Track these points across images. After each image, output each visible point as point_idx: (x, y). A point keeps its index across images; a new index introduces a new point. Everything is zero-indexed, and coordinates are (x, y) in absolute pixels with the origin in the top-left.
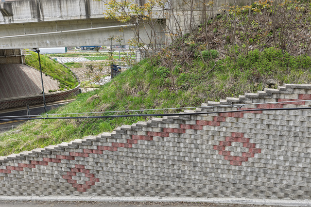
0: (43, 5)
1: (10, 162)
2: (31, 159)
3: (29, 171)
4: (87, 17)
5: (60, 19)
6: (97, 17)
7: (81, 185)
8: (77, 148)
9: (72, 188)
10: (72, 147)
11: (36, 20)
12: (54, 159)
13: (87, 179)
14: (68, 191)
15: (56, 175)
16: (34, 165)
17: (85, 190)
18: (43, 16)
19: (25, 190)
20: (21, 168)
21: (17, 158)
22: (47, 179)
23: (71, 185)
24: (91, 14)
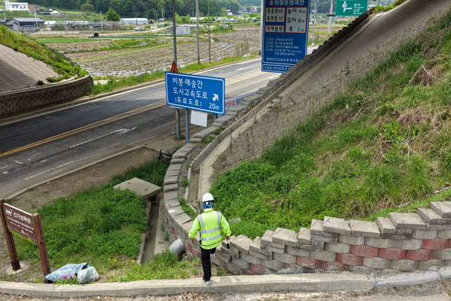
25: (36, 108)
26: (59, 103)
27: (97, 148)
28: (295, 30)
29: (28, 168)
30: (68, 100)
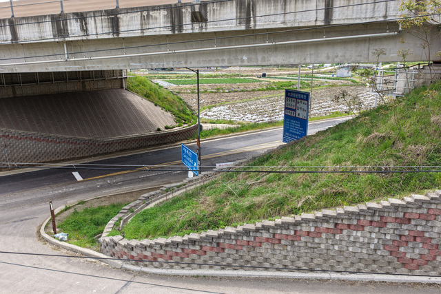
0: (258, 6)
1: (304, 225)
2: (339, 222)
3: (332, 238)
4: (325, 23)
5: (282, 26)
6: (342, 22)
7: (413, 259)
8: (420, 207)
9: (396, 263)
10: (413, 206)
11: (243, 28)
12: (377, 222)
13: (426, 252)
14: (390, 267)
15: (376, 244)
16: (342, 230)
17: (418, 267)
18: (255, 21)
19: (318, 265)
20: (318, 234)
21: (316, 220)
22: (359, 250)
23: (396, 259)
24: (334, 18)
25: (149, 146)
26: (166, 144)
27: (152, 180)
28: (301, 117)
29: (110, 186)
30: (172, 142)
